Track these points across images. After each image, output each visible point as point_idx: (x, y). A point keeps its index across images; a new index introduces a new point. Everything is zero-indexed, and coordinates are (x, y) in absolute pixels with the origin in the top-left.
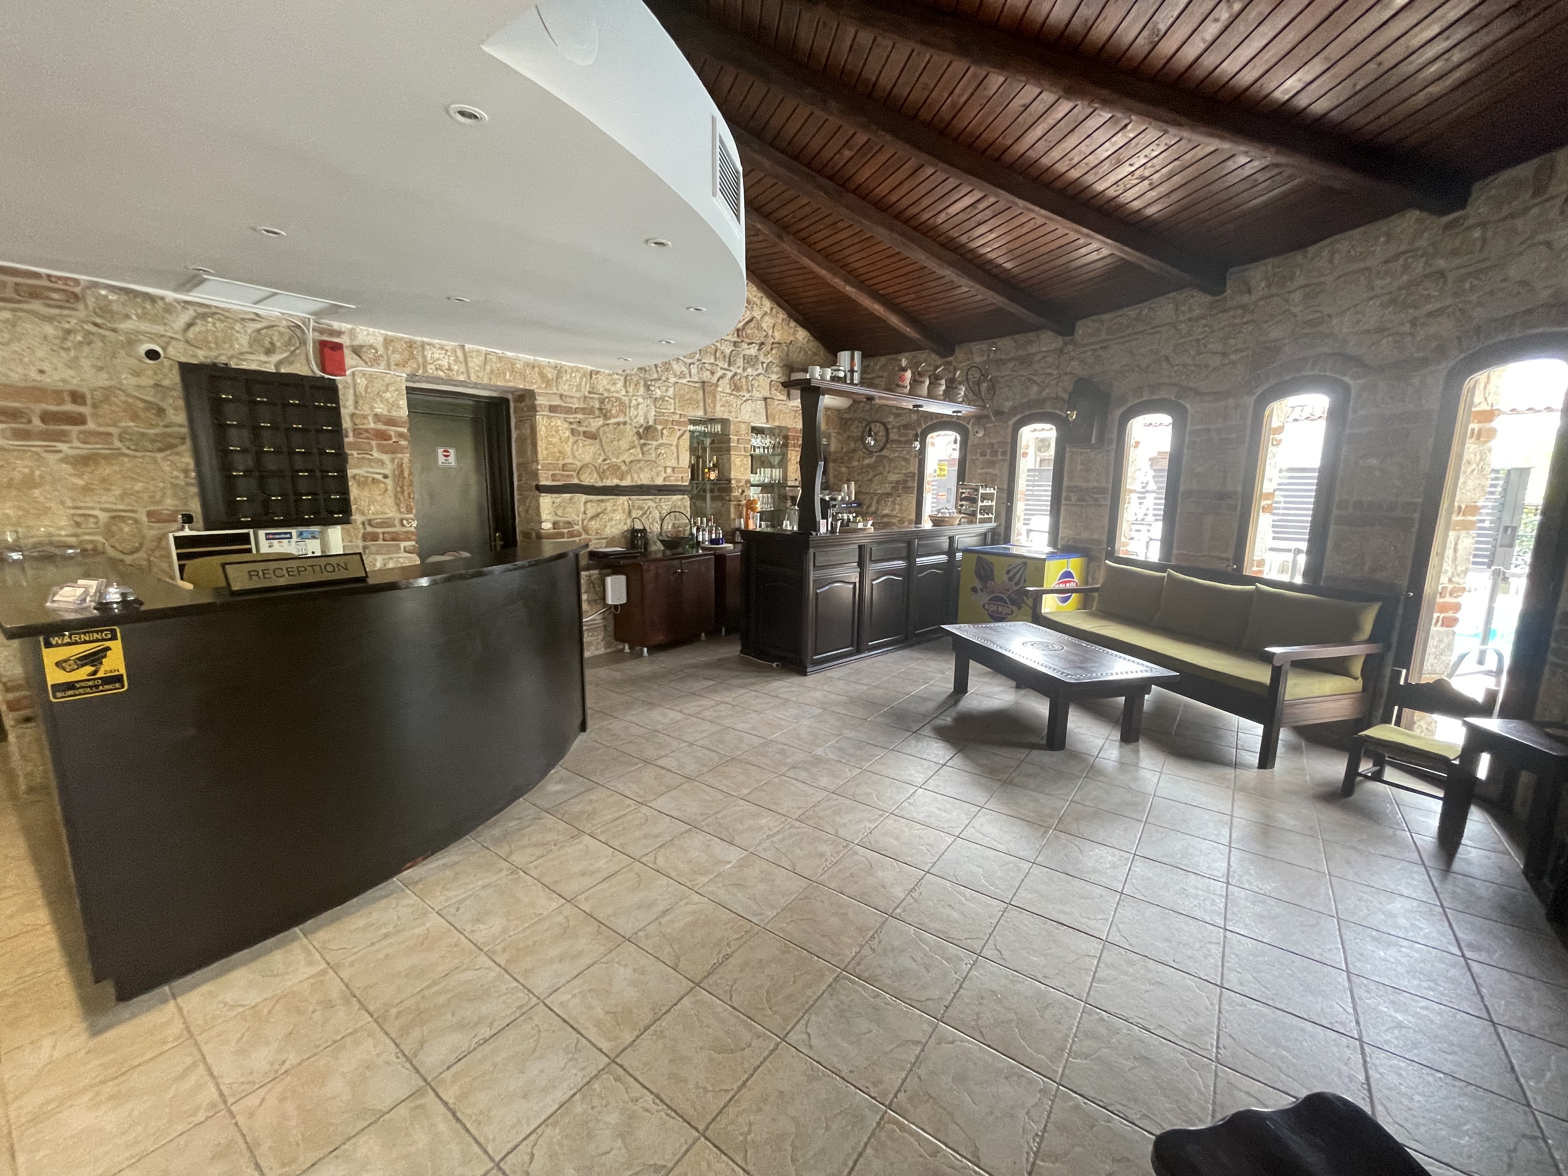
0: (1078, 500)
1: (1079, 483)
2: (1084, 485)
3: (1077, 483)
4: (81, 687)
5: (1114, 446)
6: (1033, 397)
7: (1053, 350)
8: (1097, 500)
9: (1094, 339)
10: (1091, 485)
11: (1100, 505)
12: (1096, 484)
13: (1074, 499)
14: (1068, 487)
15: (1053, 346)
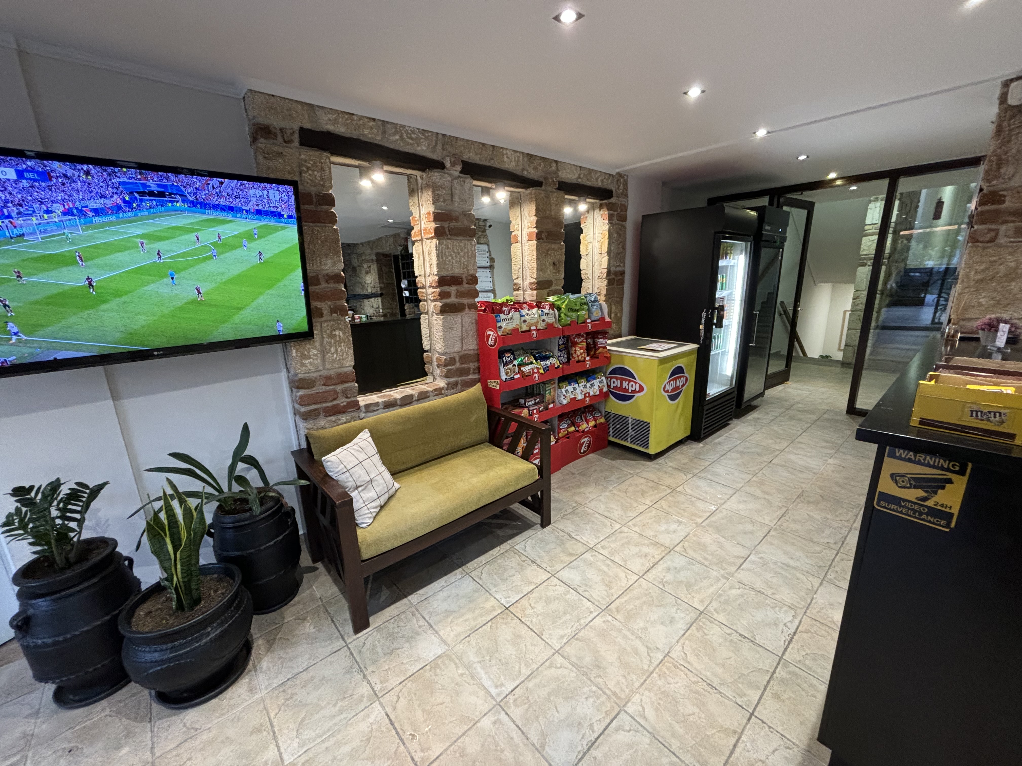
4: (905, 507)
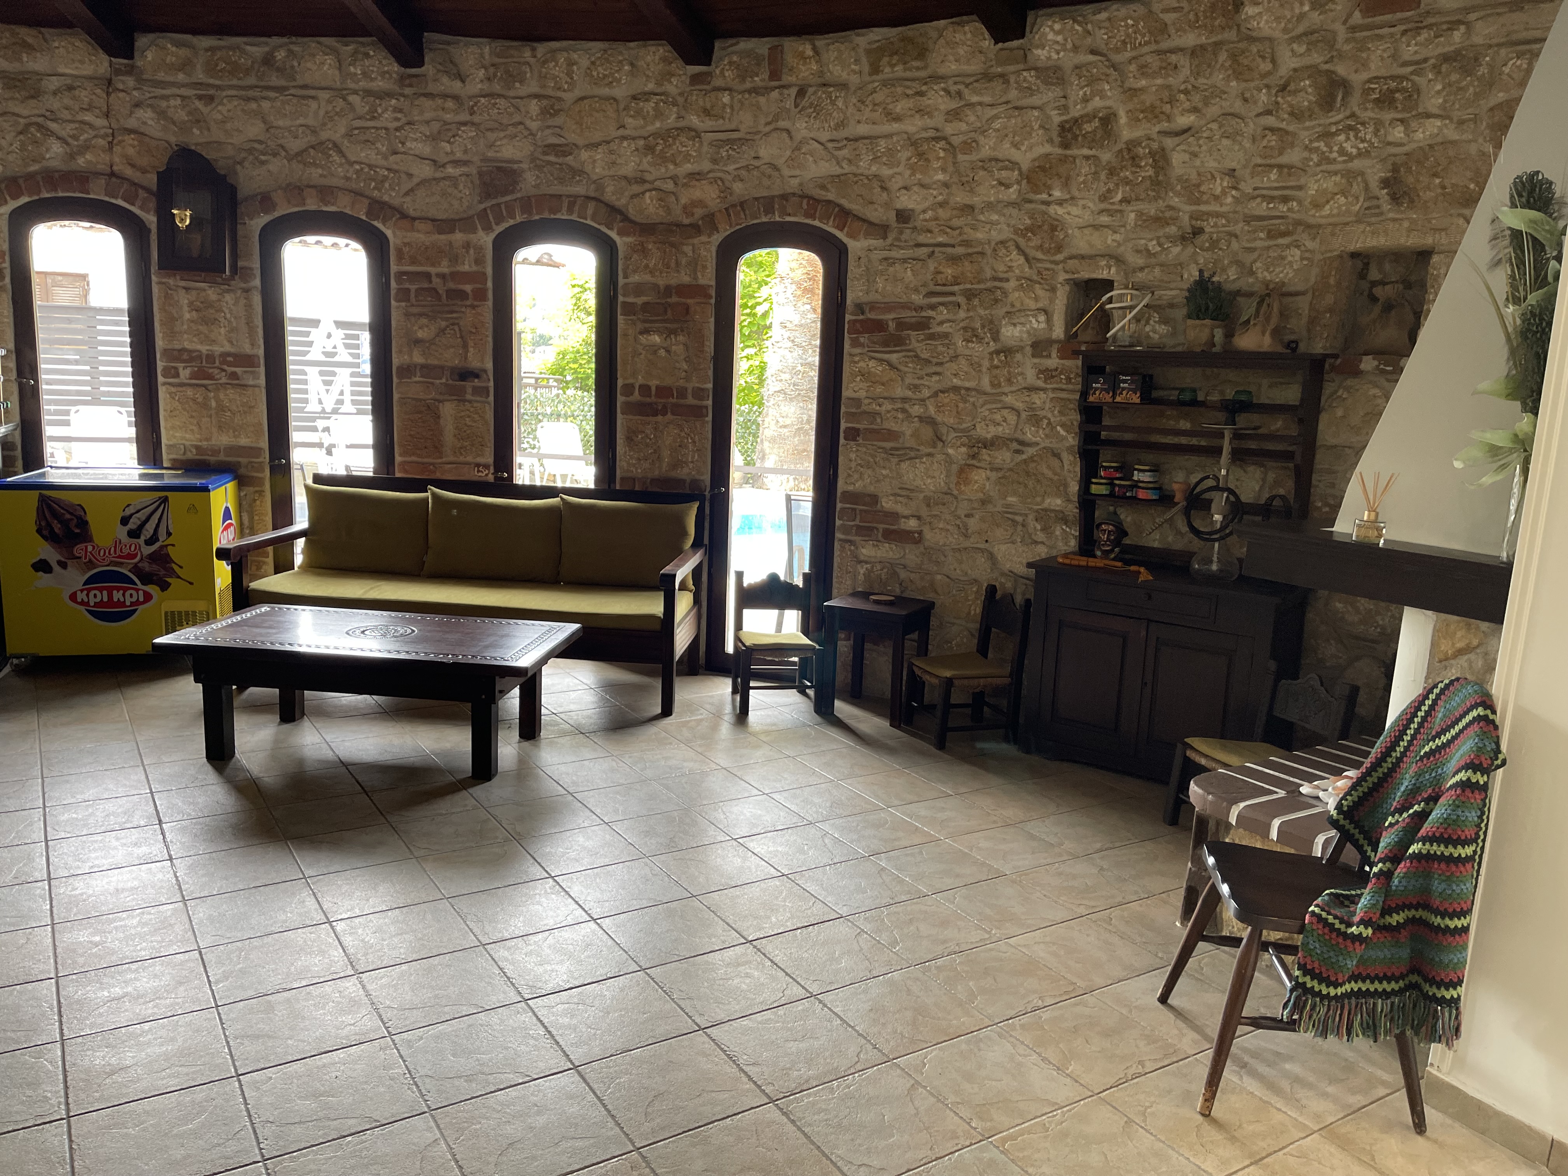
0: (194, 376)
1: (189, 343)
2: (204, 349)
3: (187, 345)
5: (257, 282)
6: (55, 164)
7: (90, 78)
8: (234, 375)
9: (181, 77)
10: (217, 349)
11: (245, 386)
12: (228, 348)
13: (185, 373)
14: (165, 351)
15: (88, 70)
